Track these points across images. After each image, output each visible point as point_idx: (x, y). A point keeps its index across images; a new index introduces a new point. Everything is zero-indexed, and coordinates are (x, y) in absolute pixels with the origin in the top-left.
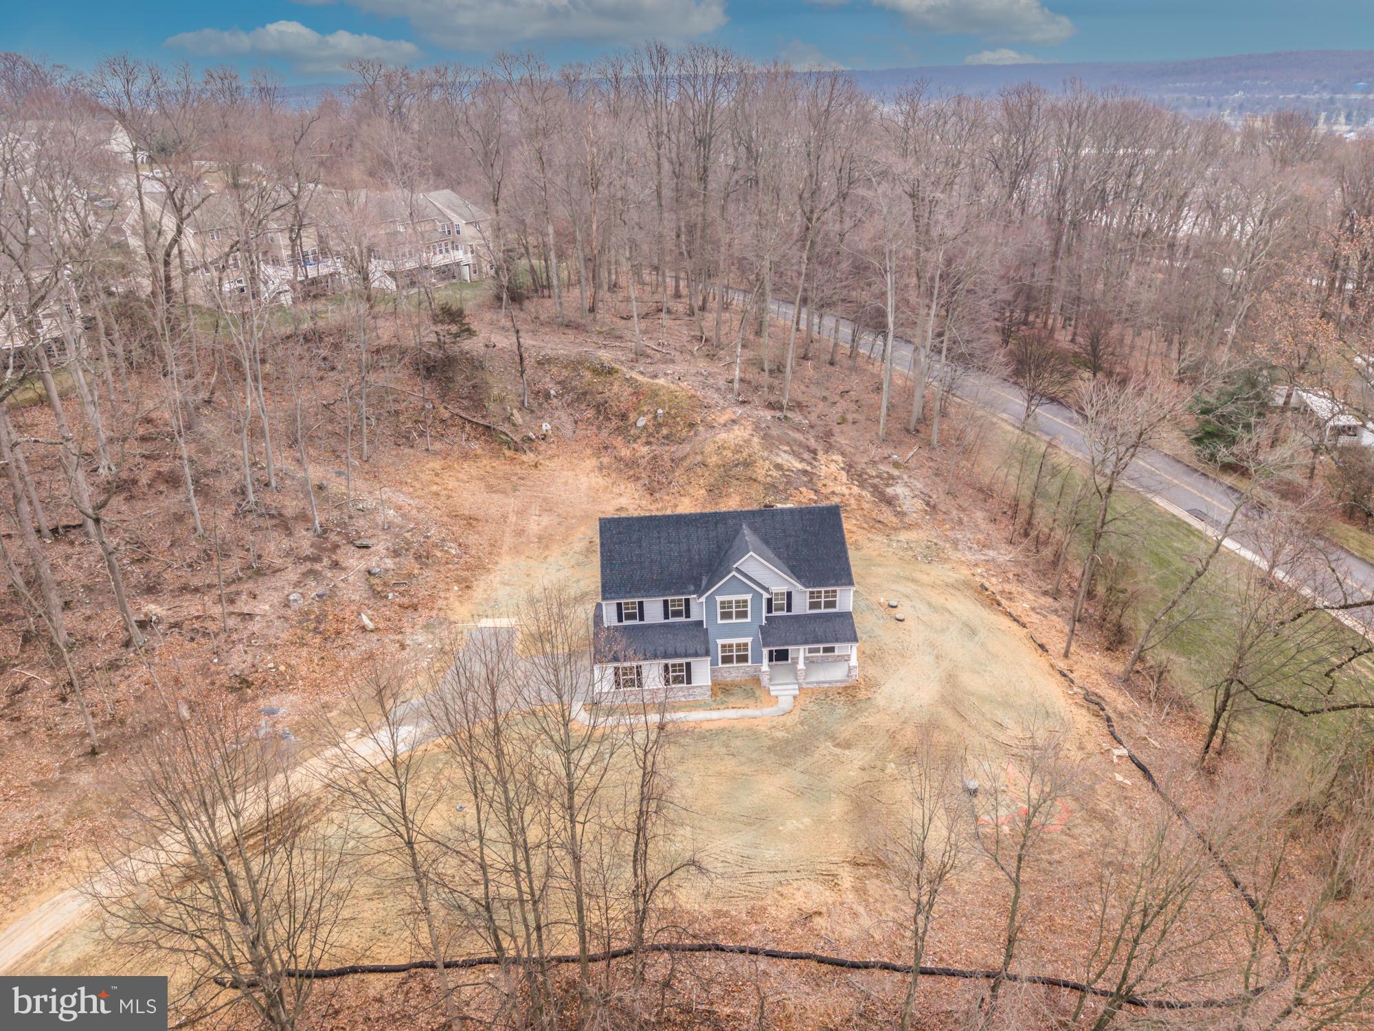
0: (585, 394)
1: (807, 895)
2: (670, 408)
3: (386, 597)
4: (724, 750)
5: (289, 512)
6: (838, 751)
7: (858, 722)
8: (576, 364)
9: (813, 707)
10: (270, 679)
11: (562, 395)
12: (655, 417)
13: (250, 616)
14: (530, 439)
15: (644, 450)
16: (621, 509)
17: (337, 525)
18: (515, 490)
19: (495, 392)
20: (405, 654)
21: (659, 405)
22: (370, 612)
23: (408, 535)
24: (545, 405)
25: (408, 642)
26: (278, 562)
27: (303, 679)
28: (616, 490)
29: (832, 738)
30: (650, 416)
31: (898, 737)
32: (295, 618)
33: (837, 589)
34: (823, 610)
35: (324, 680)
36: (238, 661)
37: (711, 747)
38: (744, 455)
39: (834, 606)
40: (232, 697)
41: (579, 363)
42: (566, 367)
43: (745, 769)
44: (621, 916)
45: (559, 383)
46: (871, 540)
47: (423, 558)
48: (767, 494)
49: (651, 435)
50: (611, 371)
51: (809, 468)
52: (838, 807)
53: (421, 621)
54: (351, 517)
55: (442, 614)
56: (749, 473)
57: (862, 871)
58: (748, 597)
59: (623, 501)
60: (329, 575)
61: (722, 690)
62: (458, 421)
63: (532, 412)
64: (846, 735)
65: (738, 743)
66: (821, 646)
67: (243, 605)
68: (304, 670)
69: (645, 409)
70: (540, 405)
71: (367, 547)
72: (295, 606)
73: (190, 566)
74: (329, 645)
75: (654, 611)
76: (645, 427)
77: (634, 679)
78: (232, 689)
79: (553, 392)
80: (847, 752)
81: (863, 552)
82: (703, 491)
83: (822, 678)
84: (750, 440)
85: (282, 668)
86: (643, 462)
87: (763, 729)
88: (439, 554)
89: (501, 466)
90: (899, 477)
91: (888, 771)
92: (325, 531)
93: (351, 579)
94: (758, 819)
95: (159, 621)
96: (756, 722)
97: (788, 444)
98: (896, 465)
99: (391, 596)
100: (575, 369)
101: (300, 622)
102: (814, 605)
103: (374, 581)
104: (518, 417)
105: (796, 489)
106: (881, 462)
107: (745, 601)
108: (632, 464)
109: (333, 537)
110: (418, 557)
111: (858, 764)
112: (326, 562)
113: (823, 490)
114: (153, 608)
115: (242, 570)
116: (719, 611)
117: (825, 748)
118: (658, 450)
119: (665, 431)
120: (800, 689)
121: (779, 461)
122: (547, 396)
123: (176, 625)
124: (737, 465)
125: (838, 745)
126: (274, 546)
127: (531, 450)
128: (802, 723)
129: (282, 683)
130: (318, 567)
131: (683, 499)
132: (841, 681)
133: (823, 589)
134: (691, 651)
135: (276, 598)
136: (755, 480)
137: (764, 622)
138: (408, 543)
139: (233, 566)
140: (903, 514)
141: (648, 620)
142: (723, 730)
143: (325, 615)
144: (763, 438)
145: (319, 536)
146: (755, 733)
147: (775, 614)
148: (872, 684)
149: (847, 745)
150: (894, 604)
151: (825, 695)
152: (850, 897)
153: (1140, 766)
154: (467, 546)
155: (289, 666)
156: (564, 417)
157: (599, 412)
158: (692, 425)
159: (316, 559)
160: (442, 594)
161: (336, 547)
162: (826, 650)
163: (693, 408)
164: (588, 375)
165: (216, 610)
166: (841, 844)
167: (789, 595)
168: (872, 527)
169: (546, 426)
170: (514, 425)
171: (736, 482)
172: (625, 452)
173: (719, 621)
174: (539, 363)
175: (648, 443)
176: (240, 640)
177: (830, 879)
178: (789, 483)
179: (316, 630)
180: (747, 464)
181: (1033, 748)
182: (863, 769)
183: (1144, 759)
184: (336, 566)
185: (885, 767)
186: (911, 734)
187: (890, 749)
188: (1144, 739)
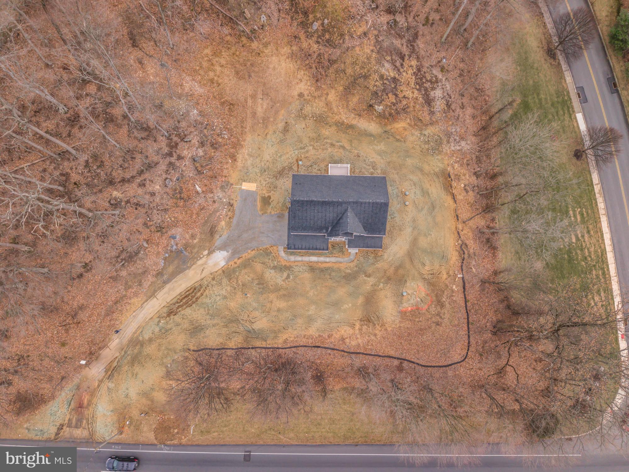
1: (345, 331)
2: (331, 19)
3: (203, 173)
4: (329, 277)
5: (151, 125)
6: (366, 278)
7: (375, 266)
9: (362, 259)
10: (170, 224)
12: (323, 24)
13: (154, 193)
14: (255, 30)
15: (315, 47)
17: (174, 130)
18: (249, 75)
20: (216, 205)
21: (326, 15)
22: (198, 183)
23: (205, 131)
25: (216, 198)
26: (155, 159)
29: (365, 273)
30: (320, 22)
31: (387, 272)
32: (171, 193)
37: (325, 275)
38: (366, 69)
40: (159, 234)
43: (334, 285)
46: (412, 134)
47: (214, 145)
48: (372, 98)
49: (320, 37)
52: (361, 300)
53: (219, 184)
54: (179, 122)
55: (227, 179)
56: (366, 83)
57: (362, 323)
60: (178, 164)
61: (331, 246)
64: (370, 272)
65: (333, 274)
68: (180, 218)
69: (318, 16)
71: (190, 141)
72: (169, 186)
73: (121, 166)
74: (187, 204)
76: (317, 30)
80: (368, 279)
81: (407, 144)
82: (341, 88)
85: (173, 219)
86: (314, 56)
87: (343, 268)
88: (220, 140)
90: (440, 80)
91: (380, 287)
92: (170, 135)
93: (187, 164)
94: (336, 304)
95: (121, 200)
96: (341, 265)
97: (391, 53)
98: (442, 69)
99: (205, 172)
101: (174, 195)
103: (197, 164)
105: (387, 95)
106: (436, 66)
108: (307, 55)
109: (174, 138)
110: (212, 145)
111: (371, 283)
112: (175, 156)
113: (400, 95)
115: (142, 165)
117: (362, 277)
118: (323, 49)
119: (327, 36)
120: (359, 250)
123: (129, 202)
124: (360, 77)
125: (366, 276)
126: (151, 149)
127: (256, 39)
128: (356, 266)
129: (174, 225)
130: (172, 159)
135: (160, 181)
136: (368, 88)
138: (206, 136)
139: (138, 164)
140: (434, 113)
142: (330, 267)
143: (181, 189)
144: (378, 52)
145: (168, 139)
146: (340, 270)
149: (369, 276)
150: (407, 193)
152: (357, 332)
153: (464, 282)
155: (175, 218)
158: (342, 34)
159: (171, 154)
160: (225, 166)
161: (177, 144)
163: (344, 22)
165: (140, 191)
166: (359, 314)
168: (415, 125)
169: (263, 18)
171: (358, 88)
175: (318, 42)
176: (154, 207)
177: (353, 326)
178: (384, 90)
179: (181, 198)
180: (366, 77)
181: (431, 274)
182: (372, 286)
183: (466, 277)
184: (180, 158)
185: (379, 285)
186: (392, 270)
187: (383, 277)
188: (471, 268)
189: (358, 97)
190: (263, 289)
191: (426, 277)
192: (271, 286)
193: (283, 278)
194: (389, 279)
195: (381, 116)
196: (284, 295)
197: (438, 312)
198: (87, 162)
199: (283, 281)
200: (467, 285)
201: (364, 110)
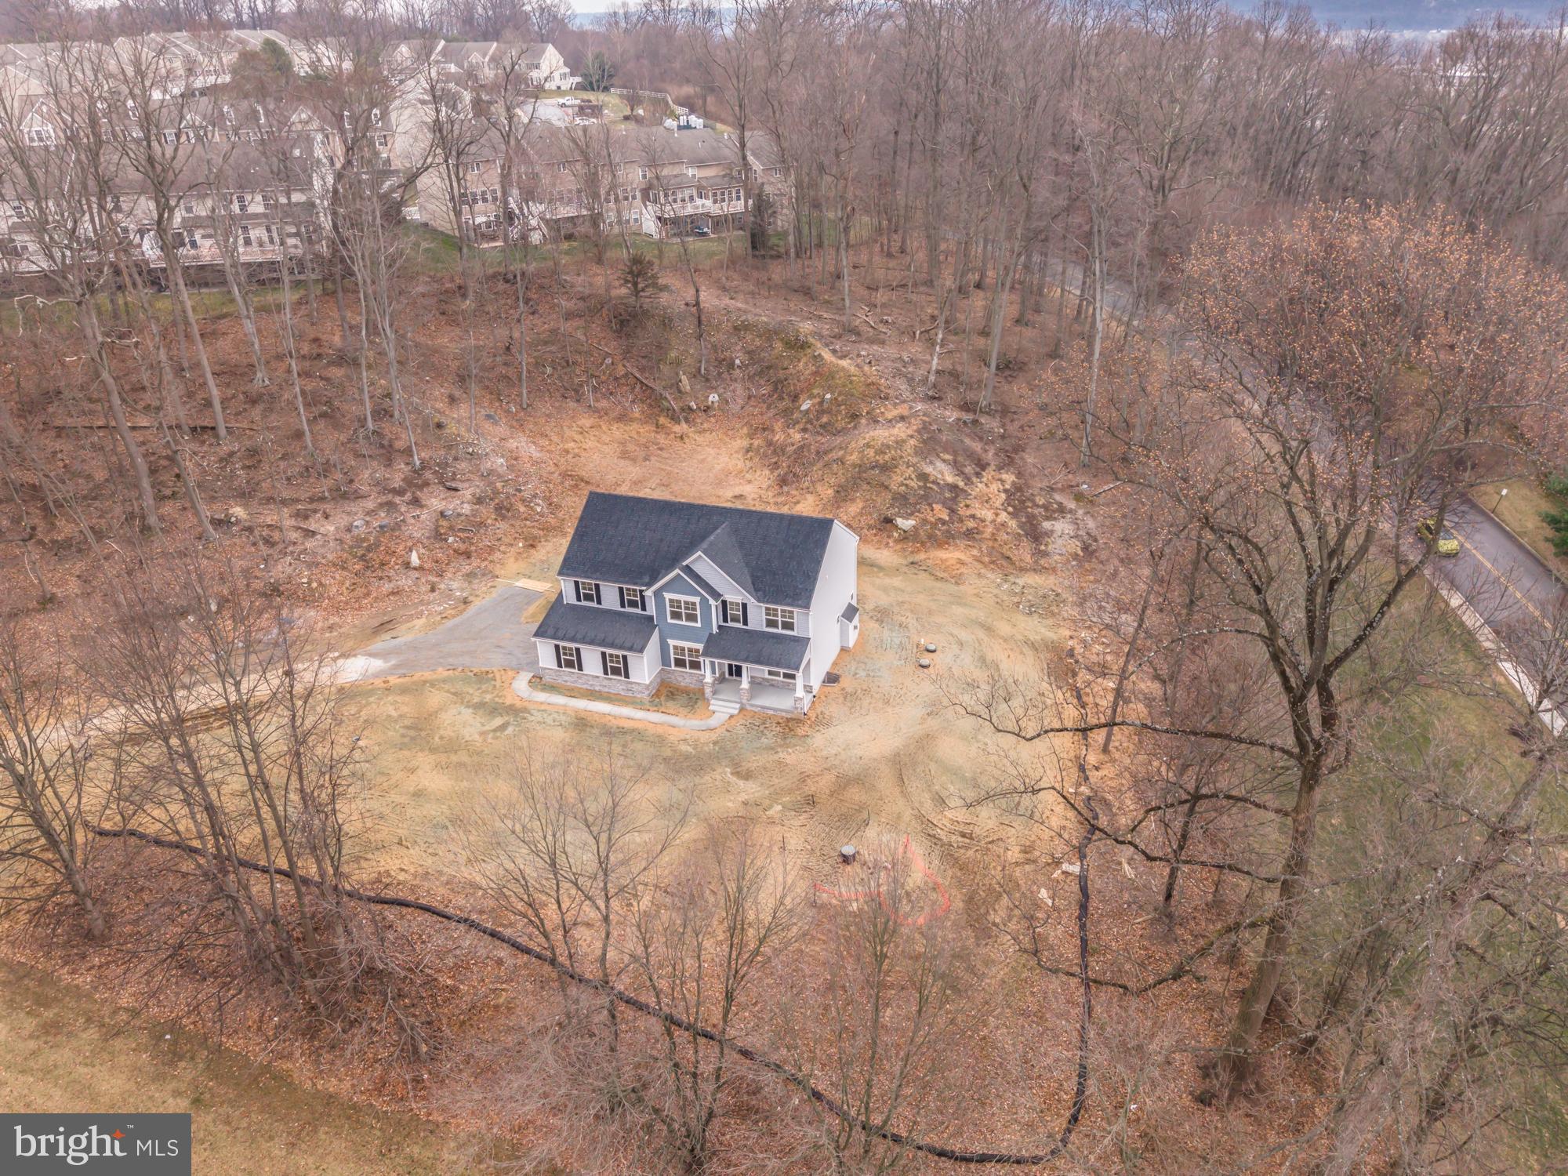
0: (769, 368)
2: (840, 394)
3: (446, 540)
4: (619, 750)
5: (400, 445)
6: (733, 779)
7: (776, 757)
8: (770, 334)
9: (741, 731)
10: (300, 593)
11: (746, 366)
12: (821, 403)
13: (314, 533)
14: (690, 408)
15: (798, 436)
16: (740, 497)
17: (438, 465)
18: (646, 459)
19: (673, 354)
20: (432, 596)
21: (830, 389)
22: (422, 551)
23: (499, 485)
24: (725, 375)
25: (442, 586)
26: (365, 489)
27: (329, 598)
28: (748, 476)
29: (736, 765)
30: (818, 400)
31: (809, 781)
32: (349, 543)
33: (796, 610)
34: (780, 631)
35: (347, 603)
36: (282, 569)
37: (609, 744)
38: (887, 457)
39: (792, 629)
40: (260, 602)
41: (776, 333)
42: (760, 336)
43: (627, 773)
44: (412, 870)
45: (749, 353)
46: (979, 575)
47: (503, 511)
48: (892, 506)
49: (810, 421)
50: (805, 346)
51: (961, 484)
52: (691, 833)
53: (467, 569)
54: (456, 459)
55: (490, 567)
56: (883, 478)
57: (666, 899)
58: (697, 600)
59: (748, 490)
60: (403, 509)
61: (666, 693)
62: (631, 380)
63: (707, 380)
64: (753, 766)
65: (639, 746)
66: (782, 671)
67: (312, 525)
68: (333, 591)
69: (815, 392)
70: (720, 374)
71: (456, 490)
72: (355, 532)
73: (288, 479)
74: (368, 573)
75: (610, 598)
76: (807, 411)
77: (573, 662)
78: (264, 595)
79: (737, 362)
80: (741, 783)
81: (962, 587)
82: (830, 492)
83: (767, 704)
84: (904, 441)
85: (314, 585)
86: (790, 449)
87: (672, 738)
88: (522, 509)
89: (646, 431)
90: (1071, 511)
91: (770, 813)
92: (423, 468)
93: (423, 517)
95: (238, 522)
96: (671, 730)
97: (955, 453)
98: (1079, 497)
99: (451, 540)
100: (769, 339)
101: (351, 547)
102: (771, 623)
103: (444, 523)
104: (685, 383)
105: (930, 505)
106: (1062, 490)
107: (694, 604)
108: (778, 450)
109: (428, 475)
110: (499, 509)
111: (743, 797)
112: (408, 496)
113: (962, 512)
114: (238, 511)
115: (330, 490)
116: (668, 609)
117: (721, 773)
118: (810, 439)
119: (825, 419)
120: (742, 710)
121: (929, 469)
122: (731, 366)
123: (250, 529)
124: (873, 468)
125: (737, 774)
126: (368, 474)
127: (687, 421)
128: (715, 743)
129: (309, 599)
130: (397, 500)
131: (809, 496)
132: (787, 711)
133: (780, 608)
134: (628, 644)
135: (342, 520)
136: (887, 487)
137: (715, 630)
138: (496, 492)
139: (324, 486)
140: (1045, 554)
141: (605, 605)
142: (633, 730)
143: (377, 544)
144: (924, 442)
145: (415, 472)
146: (662, 741)
147: (730, 624)
148: (821, 722)
149: (747, 776)
150: (932, 647)
151: (761, 722)
153: (1084, 890)
154: (558, 506)
155: (321, 584)
156: (739, 391)
157: (776, 389)
158: (854, 417)
159: (400, 492)
160: (502, 548)
161: (427, 484)
162: (786, 676)
163: (864, 397)
164: (778, 346)
165: (289, 522)
167: (745, 606)
168: (993, 562)
169: (713, 398)
170: (680, 391)
171: (865, 487)
172: (779, 437)
173: (669, 620)
174: (736, 328)
175: (804, 430)
176: (292, 553)
178: (925, 497)
179: (362, 558)
180: (886, 468)
181: (963, 835)
182: (745, 804)
183: (1096, 883)
184: (416, 502)
185: (770, 807)
186: (826, 782)
187: (790, 792)
188: (1120, 863)
189: (861, 505)
190: (413, 739)
191: (942, 834)
192: (441, 738)
193: (487, 728)
194: (811, 801)
195: (906, 537)
196: (461, 765)
197: (964, 948)
198: (232, 454)
199: (482, 734)
200: (1094, 903)
201: (870, 527)
